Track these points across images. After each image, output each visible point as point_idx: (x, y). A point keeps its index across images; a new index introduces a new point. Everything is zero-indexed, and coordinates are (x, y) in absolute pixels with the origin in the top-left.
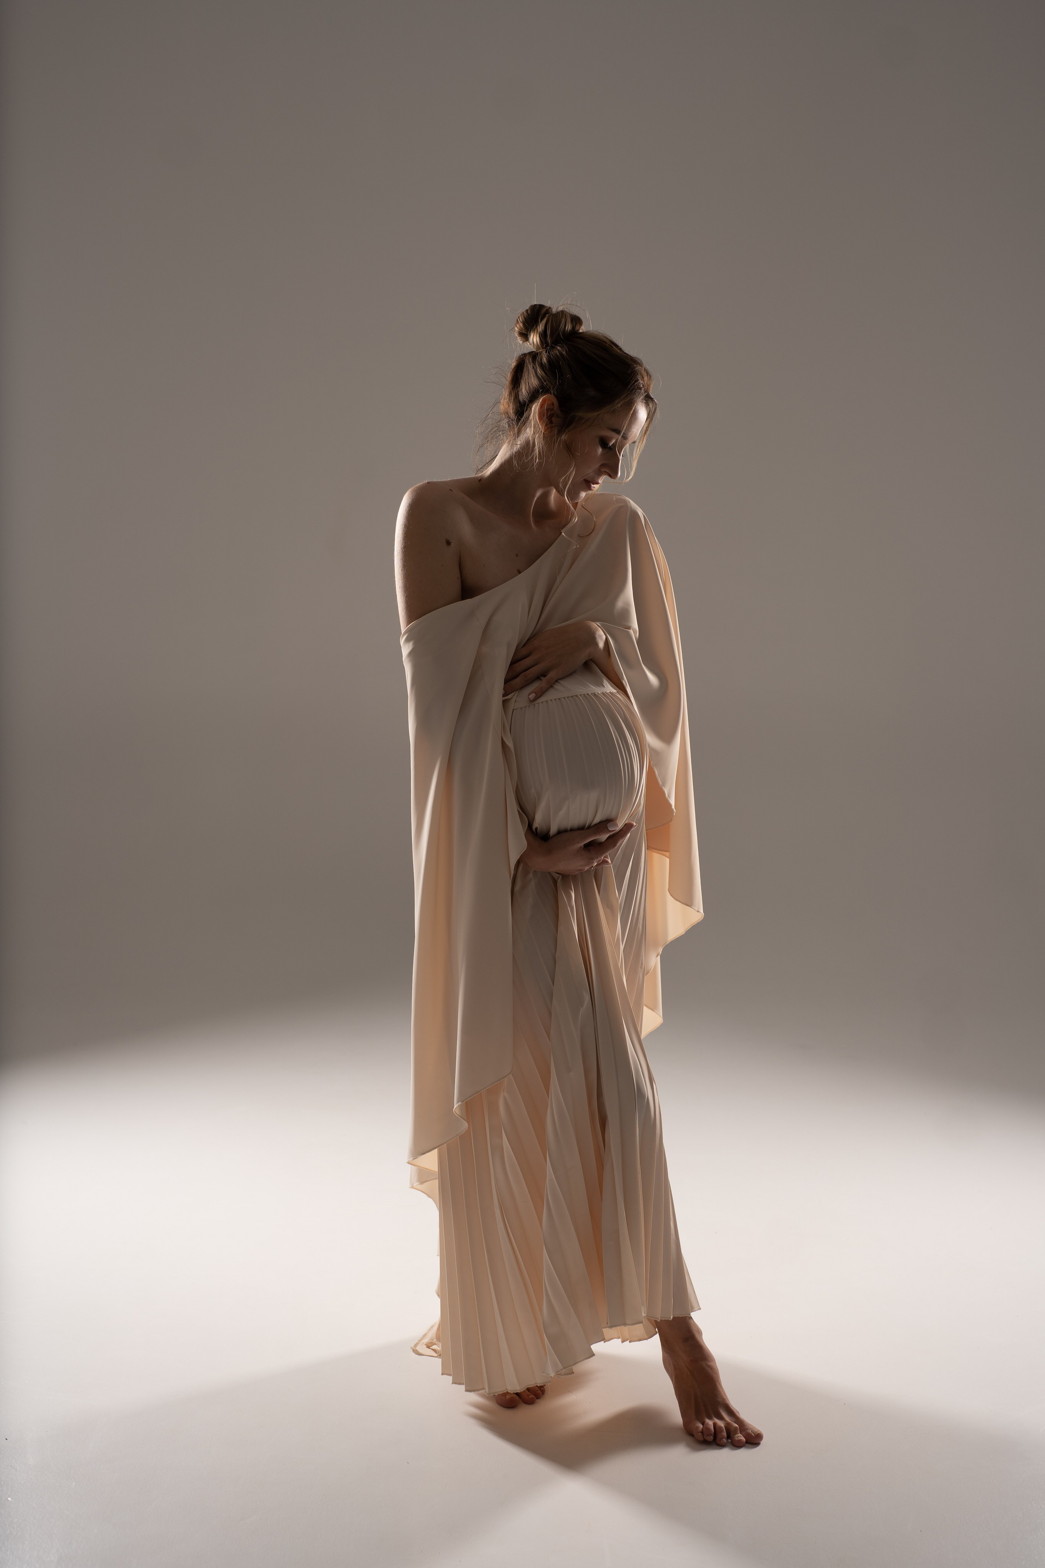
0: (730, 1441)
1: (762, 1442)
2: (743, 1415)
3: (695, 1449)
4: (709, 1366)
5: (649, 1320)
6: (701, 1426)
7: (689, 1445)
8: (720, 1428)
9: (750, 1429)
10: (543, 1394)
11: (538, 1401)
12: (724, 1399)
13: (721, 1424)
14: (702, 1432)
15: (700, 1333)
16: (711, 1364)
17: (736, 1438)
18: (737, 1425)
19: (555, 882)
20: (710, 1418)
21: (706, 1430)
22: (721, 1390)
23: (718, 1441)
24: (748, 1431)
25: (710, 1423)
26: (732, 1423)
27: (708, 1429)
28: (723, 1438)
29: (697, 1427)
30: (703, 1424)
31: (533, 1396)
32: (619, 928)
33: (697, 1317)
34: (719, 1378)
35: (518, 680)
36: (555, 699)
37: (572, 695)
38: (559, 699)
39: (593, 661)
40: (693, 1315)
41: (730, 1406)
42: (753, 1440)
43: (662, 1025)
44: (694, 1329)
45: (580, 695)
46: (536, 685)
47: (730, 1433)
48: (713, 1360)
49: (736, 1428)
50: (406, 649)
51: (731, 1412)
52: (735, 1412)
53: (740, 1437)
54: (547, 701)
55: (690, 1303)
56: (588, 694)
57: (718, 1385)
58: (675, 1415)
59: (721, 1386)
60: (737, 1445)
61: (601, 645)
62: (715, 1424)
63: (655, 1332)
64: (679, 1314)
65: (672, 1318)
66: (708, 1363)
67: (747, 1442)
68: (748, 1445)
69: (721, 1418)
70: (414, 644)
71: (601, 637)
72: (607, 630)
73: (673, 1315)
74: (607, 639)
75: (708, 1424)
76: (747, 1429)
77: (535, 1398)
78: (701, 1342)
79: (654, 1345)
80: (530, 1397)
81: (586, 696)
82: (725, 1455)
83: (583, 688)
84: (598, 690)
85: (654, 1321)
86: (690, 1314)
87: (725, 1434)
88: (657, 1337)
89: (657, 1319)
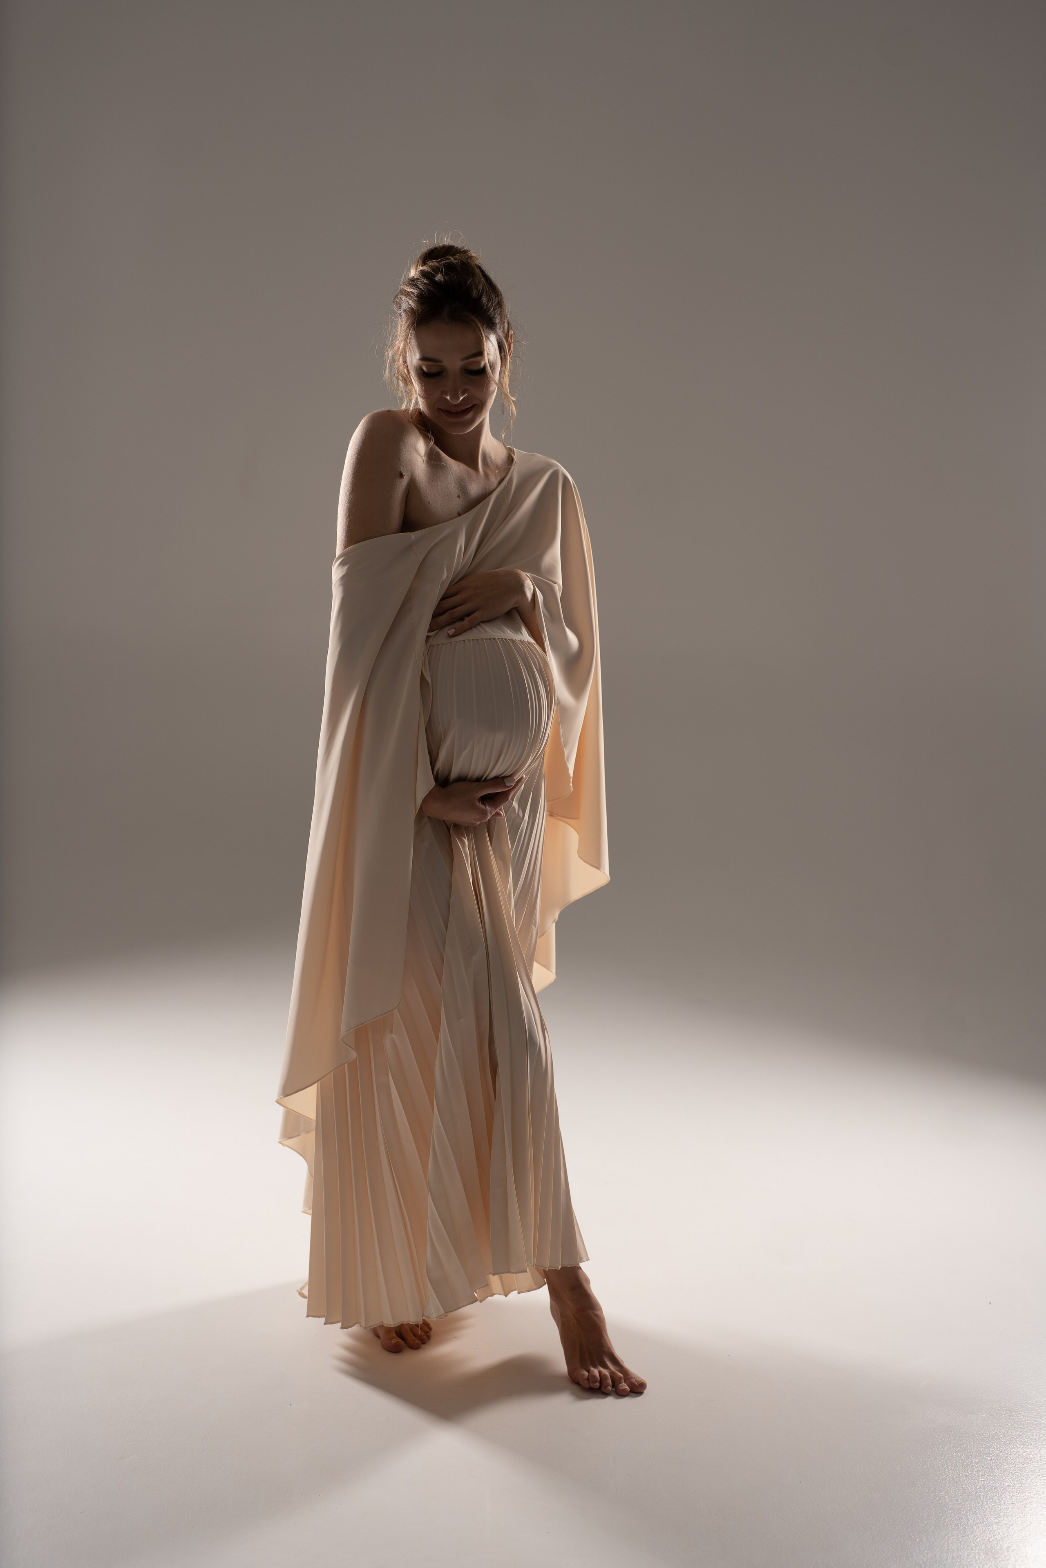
0: (614, 1389)
1: (645, 1391)
2: (627, 1364)
3: (581, 1398)
4: (596, 1315)
5: (538, 1270)
6: (587, 1374)
7: (573, 1393)
8: (605, 1376)
9: (634, 1378)
10: (429, 1339)
11: (423, 1346)
12: (610, 1348)
13: (605, 1372)
14: (588, 1379)
15: (588, 1281)
16: (598, 1313)
17: (621, 1388)
18: (621, 1375)
19: (449, 829)
20: (595, 1367)
21: (591, 1378)
22: (607, 1339)
23: (603, 1389)
24: (631, 1380)
25: (596, 1372)
26: (617, 1372)
27: (594, 1377)
28: (608, 1386)
29: (583, 1375)
30: (588, 1371)
31: (418, 1341)
32: (511, 883)
33: (584, 1266)
34: (606, 1327)
35: (444, 618)
36: (473, 640)
37: (489, 637)
38: (477, 640)
39: (516, 609)
40: (582, 1265)
41: (615, 1355)
42: (637, 1389)
43: (555, 980)
44: (582, 1277)
45: (498, 639)
46: (458, 625)
47: (615, 1383)
48: (600, 1309)
49: (620, 1378)
50: (337, 573)
51: (616, 1361)
52: (620, 1361)
53: (624, 1386)
54: (464, 641)
55: (579, 1253)
56: (505, 639)
57: (604, 1335)
58: (560, 1364)
59: (607, 1335)
60: (621, 1394)
61: (529, 595)
62: (600, 1372)
63: (544, 1282)
64: (567, 1264)
65: (560, 1267)
66: (596, 1312)
67: (631, 1391)
68: (632, 1394)
69: (606, 1367)
70: (348, 569)
71: (529, 587)
72: (536, 582)
73: (561, 1265)
74: (534, 590)
75: (593, 1371)
76: (631, 1378)
77: (421, 1343)
78: (589, 1290)
79: (543, 1294)
80: (416, 1342)
81: (504, 641)
82: (610, 1402)
83: (501, 632)
84: (517, 637)
85: (542, 1271)
86: (578, 1265)
87: (610, 1382)
88: (546, 1287)
89: (545, 1268)
